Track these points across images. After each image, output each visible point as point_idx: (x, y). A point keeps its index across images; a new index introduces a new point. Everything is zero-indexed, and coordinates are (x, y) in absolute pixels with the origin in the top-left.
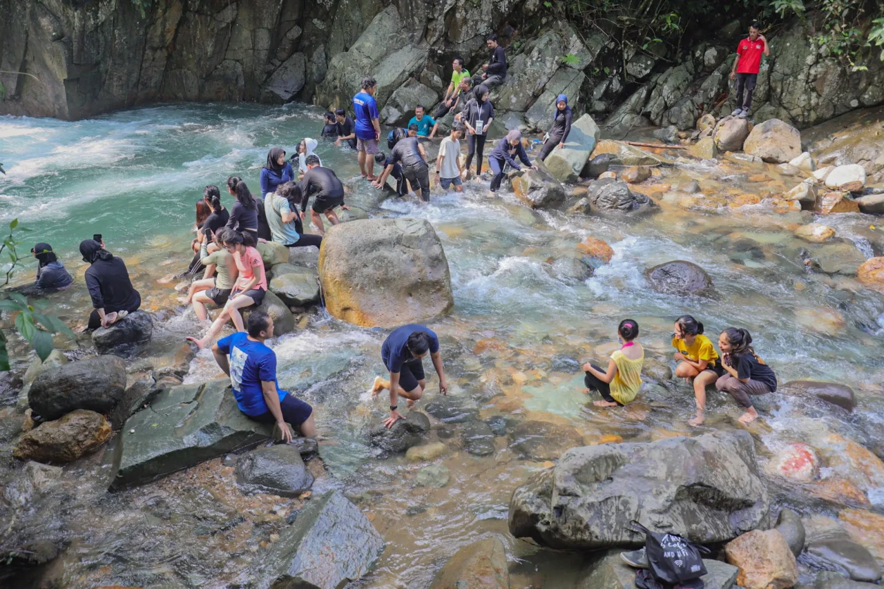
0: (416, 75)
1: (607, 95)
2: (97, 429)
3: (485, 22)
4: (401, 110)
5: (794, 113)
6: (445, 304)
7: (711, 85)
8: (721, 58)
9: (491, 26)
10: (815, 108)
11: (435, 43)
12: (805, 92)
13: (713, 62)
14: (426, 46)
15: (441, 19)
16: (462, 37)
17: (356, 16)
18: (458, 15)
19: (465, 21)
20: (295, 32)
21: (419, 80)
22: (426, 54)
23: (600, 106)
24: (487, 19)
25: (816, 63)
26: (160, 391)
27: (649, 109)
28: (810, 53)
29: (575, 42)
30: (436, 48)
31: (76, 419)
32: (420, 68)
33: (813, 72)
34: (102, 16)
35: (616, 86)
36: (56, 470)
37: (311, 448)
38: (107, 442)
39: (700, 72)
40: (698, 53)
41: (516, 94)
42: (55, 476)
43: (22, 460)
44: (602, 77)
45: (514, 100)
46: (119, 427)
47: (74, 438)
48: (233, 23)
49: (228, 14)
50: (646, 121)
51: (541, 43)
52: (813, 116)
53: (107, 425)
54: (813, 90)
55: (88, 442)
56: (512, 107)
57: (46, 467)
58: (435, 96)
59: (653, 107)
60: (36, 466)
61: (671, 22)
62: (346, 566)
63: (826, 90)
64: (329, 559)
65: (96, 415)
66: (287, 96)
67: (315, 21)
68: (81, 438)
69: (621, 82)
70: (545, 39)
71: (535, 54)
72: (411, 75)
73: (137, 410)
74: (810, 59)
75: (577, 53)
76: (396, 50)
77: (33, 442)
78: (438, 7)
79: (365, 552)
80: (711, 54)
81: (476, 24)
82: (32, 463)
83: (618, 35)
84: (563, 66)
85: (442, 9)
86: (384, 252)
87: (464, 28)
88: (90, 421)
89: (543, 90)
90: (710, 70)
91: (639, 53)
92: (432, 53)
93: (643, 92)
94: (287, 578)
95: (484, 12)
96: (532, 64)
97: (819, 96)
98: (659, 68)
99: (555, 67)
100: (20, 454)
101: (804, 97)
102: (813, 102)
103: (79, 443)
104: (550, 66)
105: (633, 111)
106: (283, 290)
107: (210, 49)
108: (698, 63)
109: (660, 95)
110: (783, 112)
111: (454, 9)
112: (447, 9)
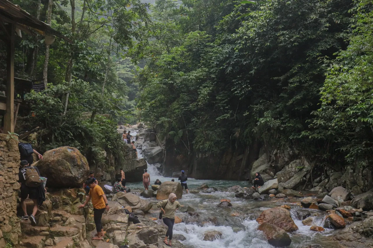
3: (287, 157)
14: (270, 164)
15: (273, 156)
16: (280, 161)
18: (278, 155)
19: (280, 157)
21: (266, 173)
22: (268, 166)
24: (287, 156)
30: (272, 164)
32: (266, 169)
34: (207, 155)
35: (323, 178)
41: (283, 177)
45: (283, 179)
51: (292, 162)
56: (282, 181)
70: (294, 161)
71: (290, 165)
72: (264, 171)
76: (263, 165)
78: (272, 153)
81: (284, 158)
84: (301, 170)
85: (273, 153)
87: (280, 159)
89: (293, 176)
92: (271, 166)
95: (286, 154)
96: (288, 168)
99: (297, 170)
104: (295, 169)
111: (276, 154)
112: (274, 153)
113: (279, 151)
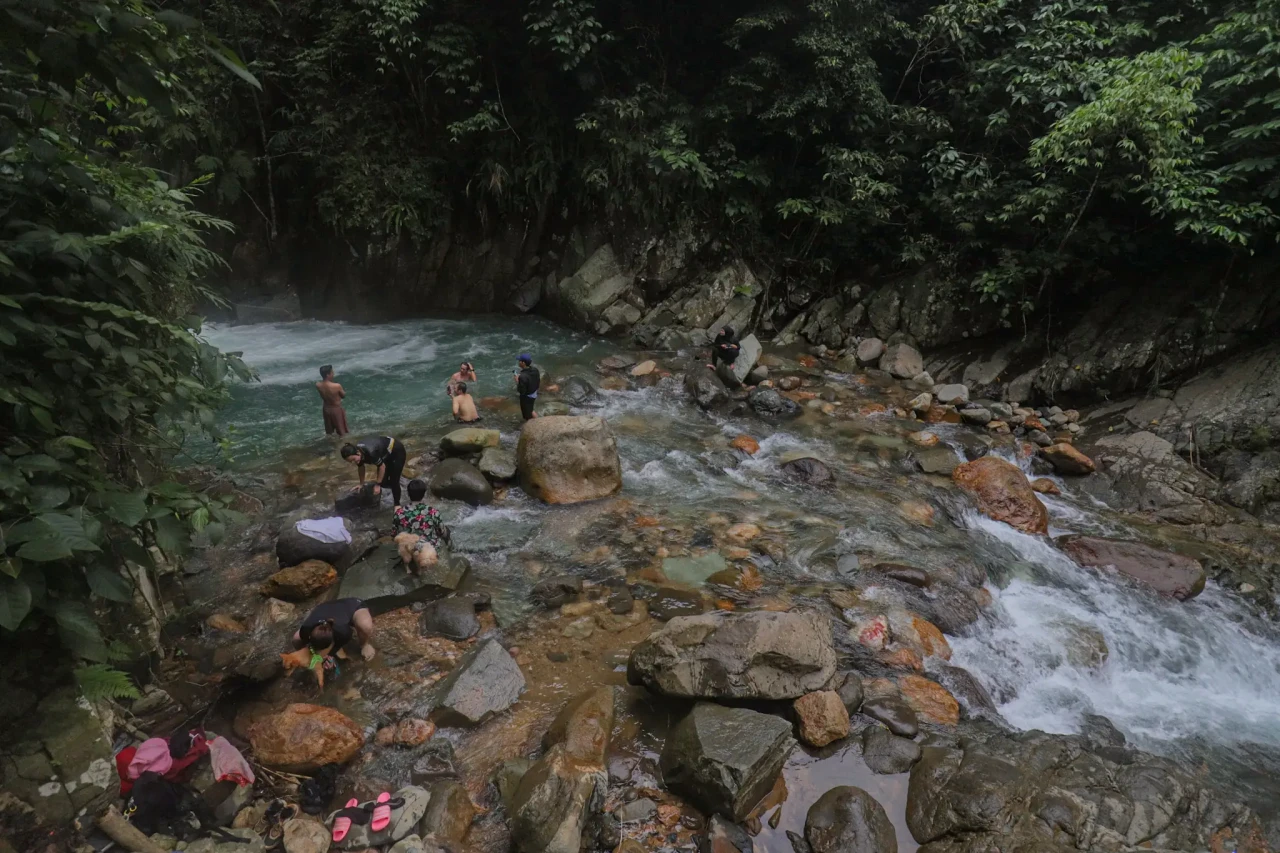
0: (622, 297)
1: (775, 317)
2: (324, 576)
3: (679, 258)
4: (610, 324)
5: (919, 339)
6: (614, 486)
7: (855, 315)
8: (863, 293)
9: (683, 261)
10: (936, 336)
11: (640, 273)
12: (928, 323)
13: (857, 296)
14: (632, 275)
15: (645, 255)
16: (661, 268)
17: (580, 251)
18: (658, 253)
19: (663, 257)
20: (534, 261)
21: (626, 301)
22: (632, 281)
23: (769, 326)
24: (681, 256)
25: (935, 302)
26: (377, 547)
27: (805, 330)
28: (931, 294)
29: (749, 277)
30: (640, 277)
31: (309, 567)
32: (627, 292)
33: (933, 308)
34: (388, 248)
35: (782, 310)
36: (290, 606)
37: (484, 601)
38: (331, 585)
39: (848, 303)
40: (846, 289)
41: (701, 315)
42: (288, 611)
43: (266, 596)
44: (771, 304)
45: (699, 319)
46: (341, 574)
47: (305, 581)
48: (488, 253)
49: (485, 247)
50: (803, 339)
51: (720, 276)
52: (934, 342)
53: (333, 572)
54: (934, 322)
55: (316, 585)
57: (283, 603)
58: (639, 314)
59: (810, 330)
60: (274, 601)
61: (824, 265)
62: (492, 700)
63: (944, 323)
64: (478, 694)
65: (324, 565)
66: (526, 309)
67: (551, 253)
68: (310, 582)
69: (786, 308)
70: (725, 273)
71: (717, 284)
72: (620, 297)
73: (357, 562)
74: (931, 299)
75: (750, 284)
76: (609, 278)
77: (274, 583)
78: (643, 246)
79: (509, 689)
80: (856, 290)
81: (672, 259)
82: (272, 599)
83: (784, 272)
84: (738, 295)
85: (645, 248)
86: (567, 443)
87: (663, 262)
88: (318, 568)
89: (723, 312)
90: (856, 302)
91: (799, 287)
92: (637, 282)
93: (803, 317)
94: (443, 707)
96: (714, 292)
97: (938, 327)
98: (815, 298)
99: (732, 295)
100: (265, 591)
101: (926, 328)
102: (934, 330)
103: (308, 585)
104: (728, 294)
105: (793, 332)
106: (486, 468)
107: (469, 273)
108: (846, 296)
109: (815, 319)
110: (911, 338)
111: (655, 248)
112: (649, 247)
113: (661, 242)
